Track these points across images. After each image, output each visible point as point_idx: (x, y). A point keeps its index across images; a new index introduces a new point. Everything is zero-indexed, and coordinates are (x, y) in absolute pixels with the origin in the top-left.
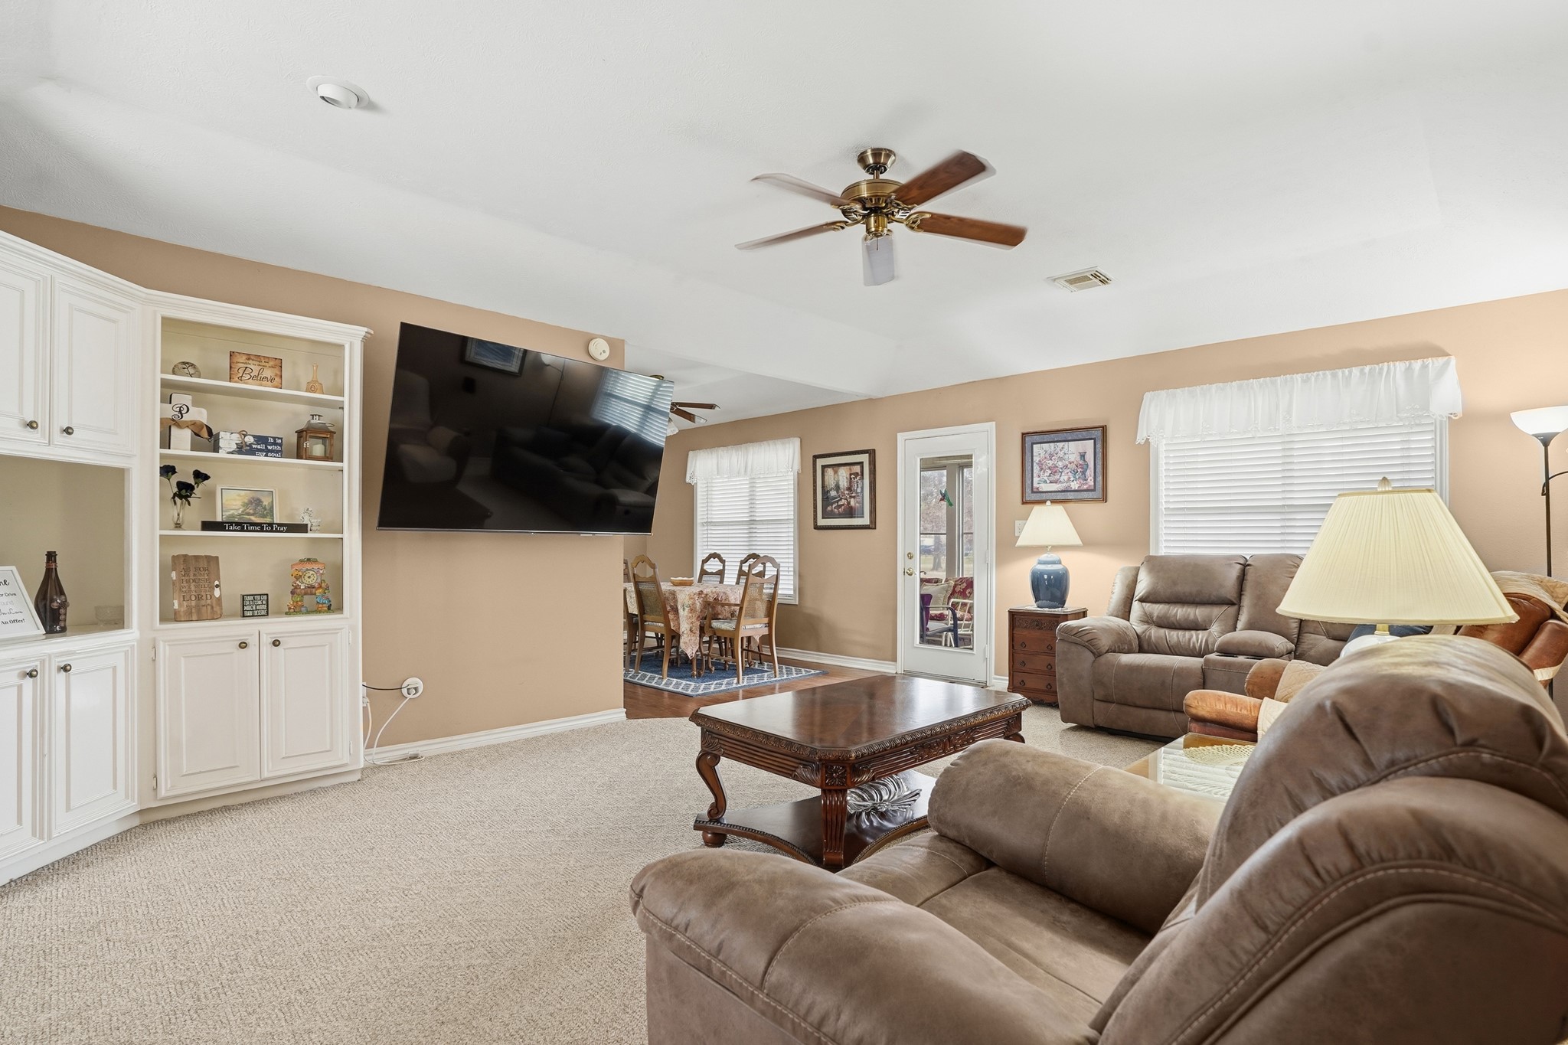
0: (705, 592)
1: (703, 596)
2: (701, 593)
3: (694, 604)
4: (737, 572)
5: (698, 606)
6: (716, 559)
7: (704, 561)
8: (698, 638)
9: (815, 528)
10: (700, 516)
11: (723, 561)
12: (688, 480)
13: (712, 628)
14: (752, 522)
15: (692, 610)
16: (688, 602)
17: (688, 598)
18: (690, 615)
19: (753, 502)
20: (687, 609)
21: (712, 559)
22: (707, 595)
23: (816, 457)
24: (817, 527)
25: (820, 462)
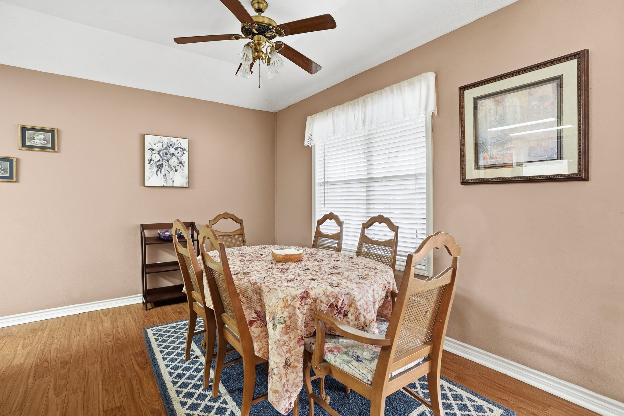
0: (312, 294)
1: (309, 301)
2: (305, 296)
3: (292, 316)
4: (358, 239)
5: (300, 320)
6: (333, 221)
7: (320, 222)
8: (301, 374)
9: (462, 183)
10: (318, 176)
11: (340, 223)
12: (306, 144)
13: (325, 361)
14: (370, 180)
15: (288, 328)
16: (282, 314)
17: (282, 304)
18: (286, 338)
19: (370, 158)
20: (279, 327)
21: (328, 220)
22: (315, 300)
23: (463, 89)
24: (465, 182)
25: (469, 95)
